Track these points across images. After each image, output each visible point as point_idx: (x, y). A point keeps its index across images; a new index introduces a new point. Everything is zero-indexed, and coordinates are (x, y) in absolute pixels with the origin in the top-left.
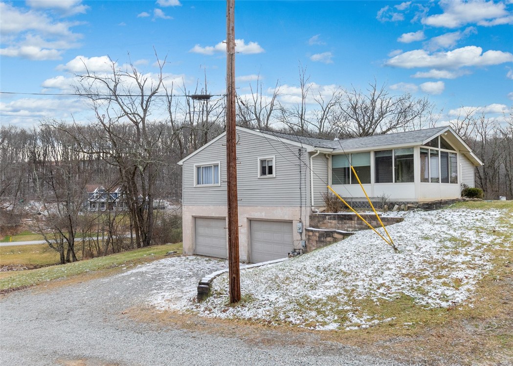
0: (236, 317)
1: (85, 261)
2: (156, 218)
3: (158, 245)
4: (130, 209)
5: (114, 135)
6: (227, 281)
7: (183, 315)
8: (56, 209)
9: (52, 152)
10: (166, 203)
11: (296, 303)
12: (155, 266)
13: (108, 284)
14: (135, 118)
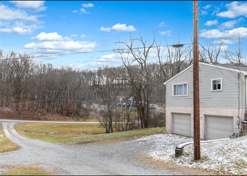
0: (197, 167)
1: (117, 133)
2: (151, 113)
3: (152, 127)
4: (138, 108)
5: (130, 70)
6: (192, 148)
7: (167, 163)
8: (104, 108)
9: (102, 80)
10: (156, 106)
11: (235, 163)
12: (151, 138)
13: (128, 144)
14: (141, 61)
